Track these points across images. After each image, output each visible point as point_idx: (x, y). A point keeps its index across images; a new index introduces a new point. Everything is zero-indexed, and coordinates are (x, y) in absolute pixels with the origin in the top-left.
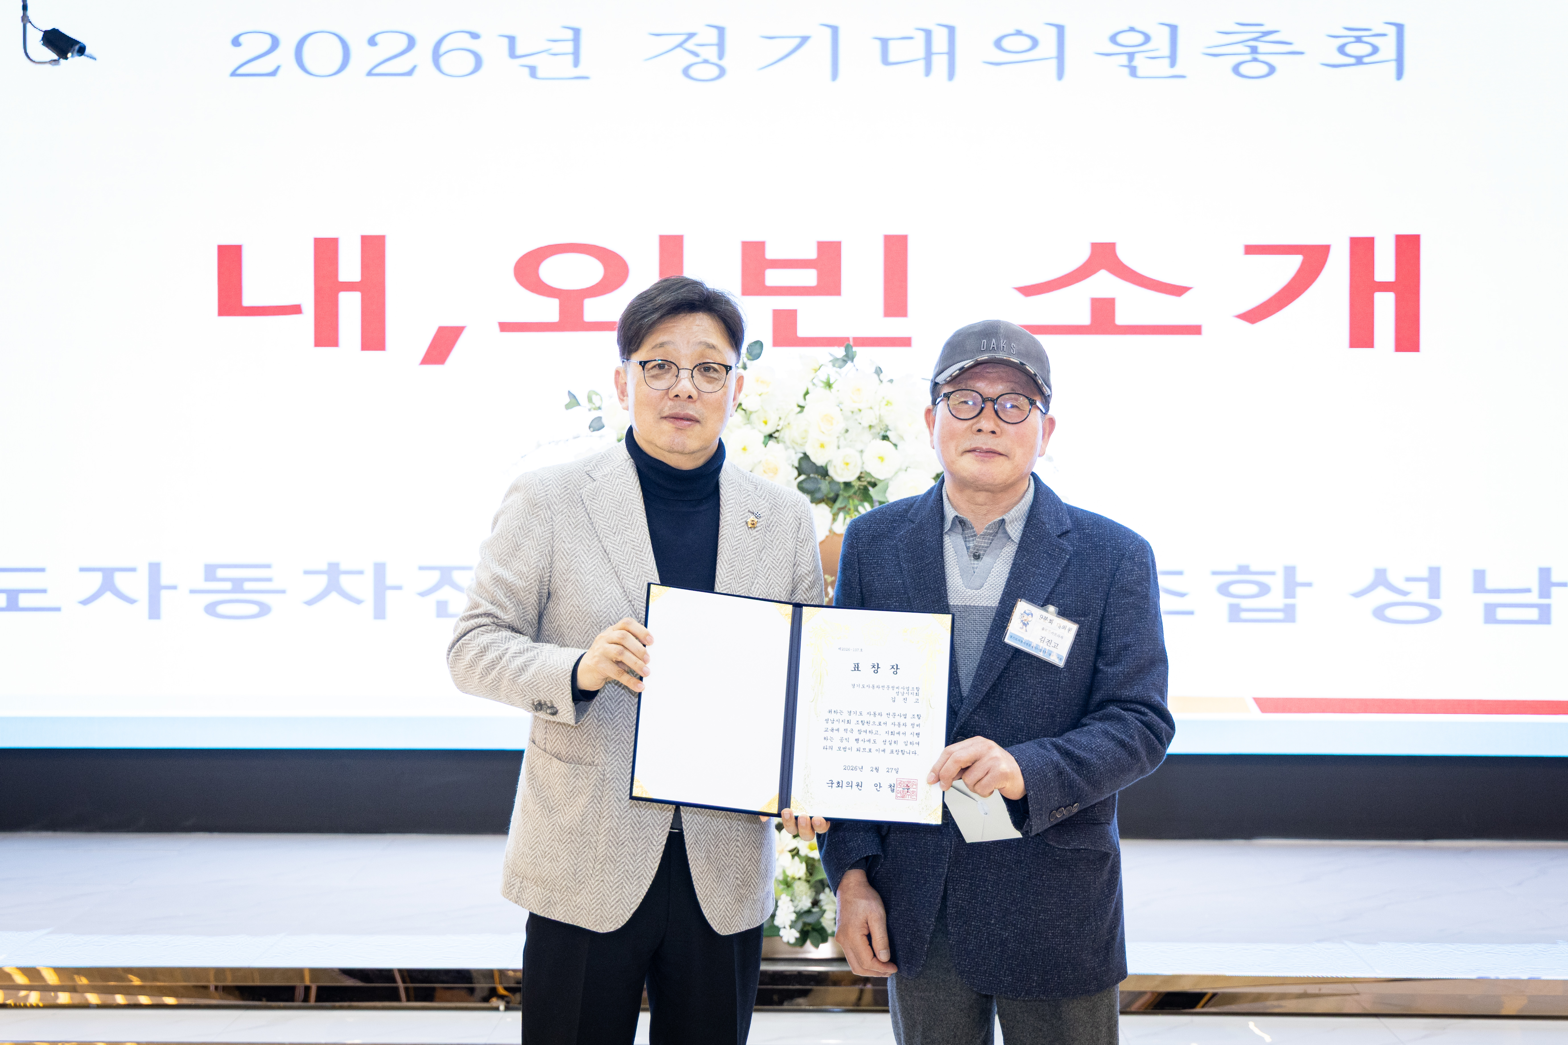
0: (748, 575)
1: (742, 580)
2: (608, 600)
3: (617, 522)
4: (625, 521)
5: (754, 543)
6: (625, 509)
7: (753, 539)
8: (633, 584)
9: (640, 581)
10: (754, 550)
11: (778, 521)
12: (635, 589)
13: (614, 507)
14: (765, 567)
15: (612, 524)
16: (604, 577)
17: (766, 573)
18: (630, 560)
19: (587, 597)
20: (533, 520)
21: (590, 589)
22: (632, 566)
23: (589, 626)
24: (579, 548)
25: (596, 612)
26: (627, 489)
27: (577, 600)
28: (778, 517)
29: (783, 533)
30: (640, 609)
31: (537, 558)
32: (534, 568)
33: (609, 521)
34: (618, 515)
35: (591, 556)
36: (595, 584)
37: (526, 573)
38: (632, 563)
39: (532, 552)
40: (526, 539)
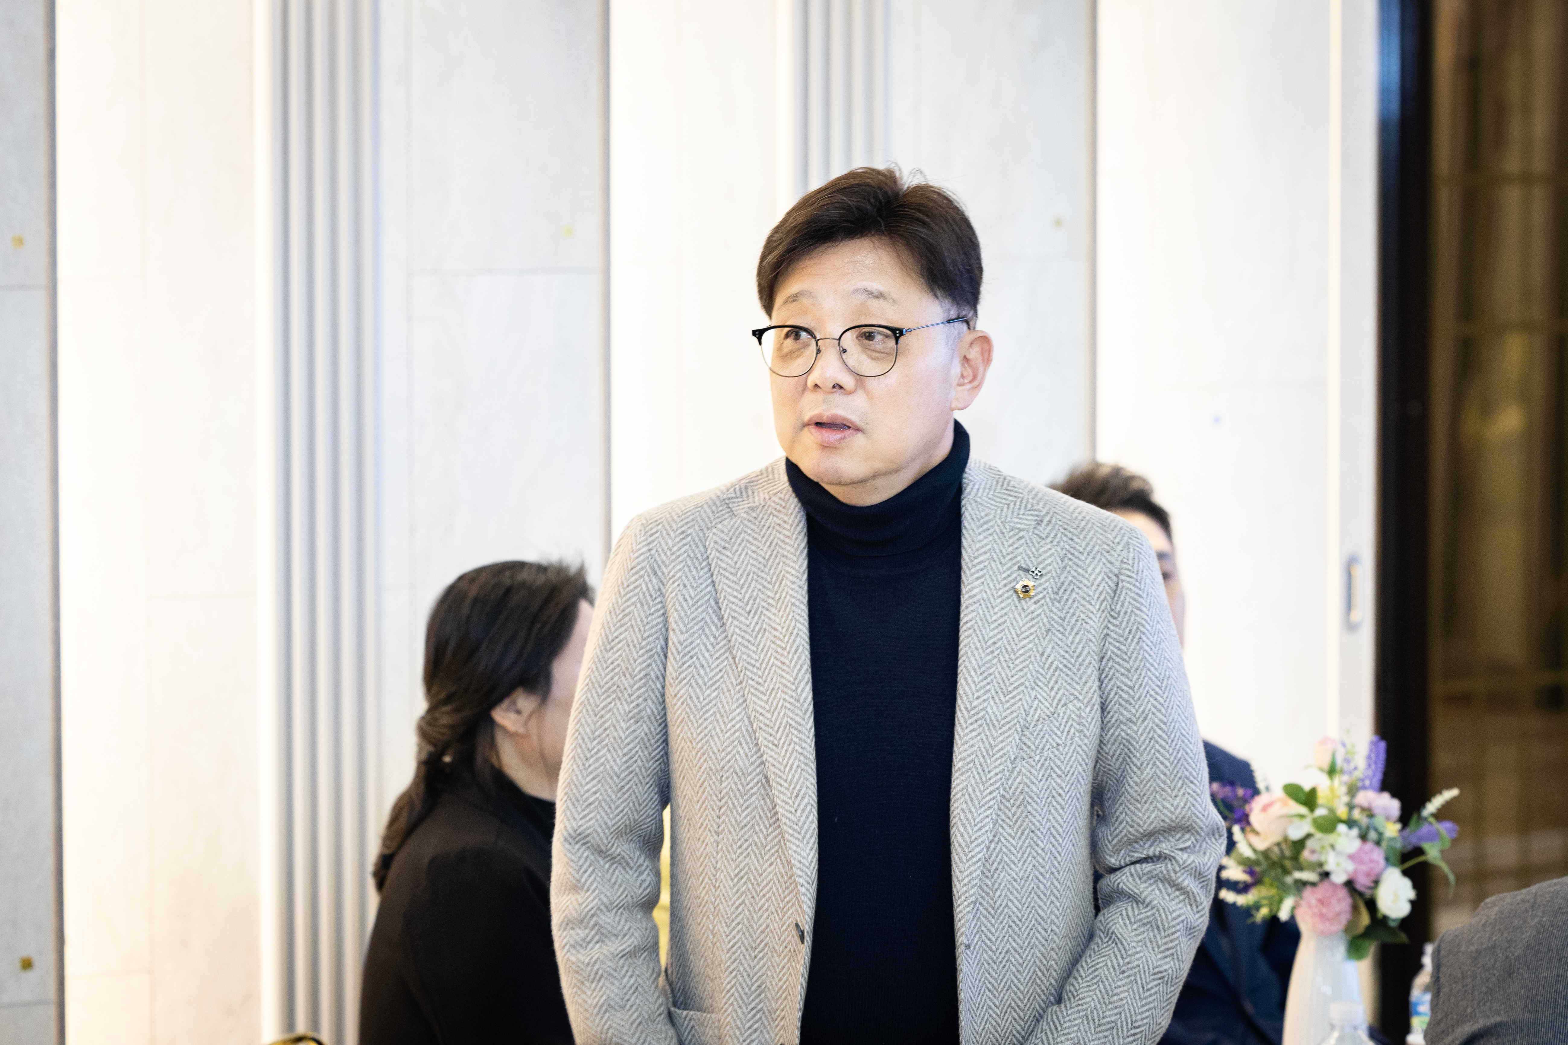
0: (1022, 684)
1: (1011, 695)
2: (735, 732)
3: (755, 594)
4: (769, 593)
5: (1031, 624)
6: (772, 571)
7: (1029, 617)
8: (763, 704)
9: (774, 699)
10: (1031, 638)
11: (1074, 581)
12: (764, 712)
13: (755, 566)
14: (1049, 669)
15: (748, 595)
16: (732, 692)
17: (1050, 679)
18: (766, 661)
19: (704, 725)
21: (711, 712)
22: (767, 672)
23: (704, 776)
24: (698, 641)
25: (716, 751)
27: (690, 729)
28: (1075, 574)
29: (1083, 602)
30: (767, 746)
31: (644, 662)
32: (641, 679)
33: (743, 591)
34: (760, 580)
35: (717, 655)
36: (719, 704)
37: (628, 687)
38: (768, 668)
39: (635, 653)
40: (620, 630)
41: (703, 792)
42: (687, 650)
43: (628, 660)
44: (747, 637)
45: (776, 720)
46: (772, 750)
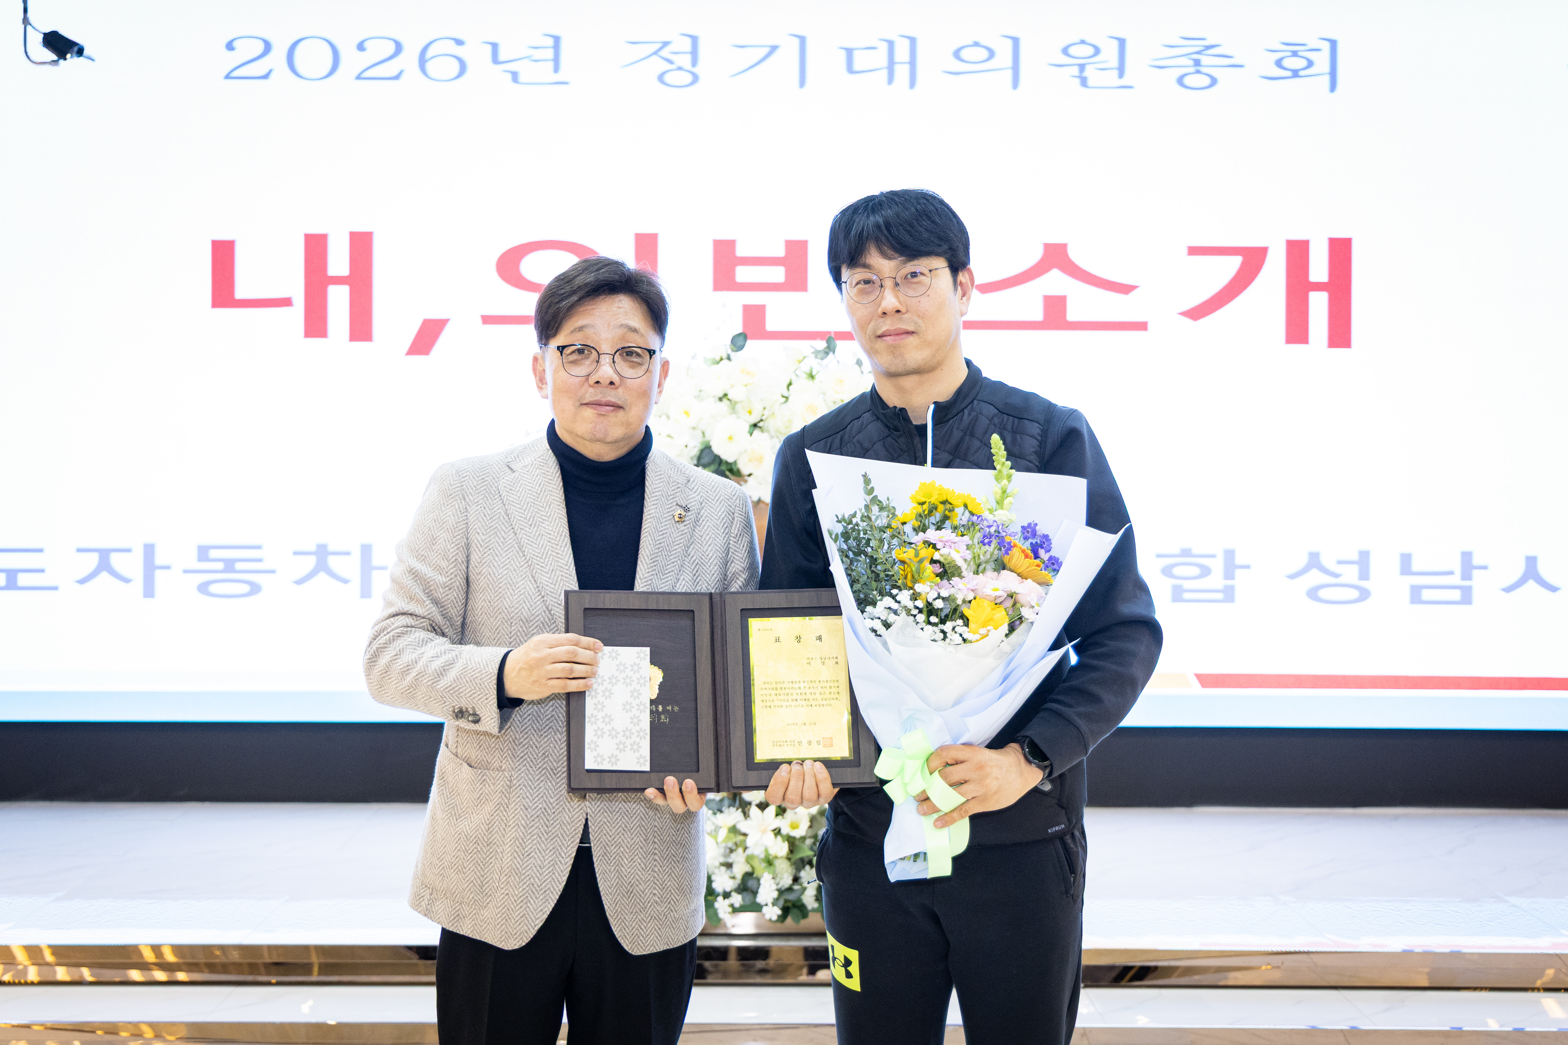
0: (673, 571)
1: (666, 576)
2: (520, 595)
3: (533, 514)
4: (542, 513)
5: (681, 537)
6: (543, 500)
7: (680, 533)
8: (547, 579)
9: (555, 576)
10: (681, 545)
11: (709, 515)
12: (549, 584)
13: (532, 498)
14: (693, 563)
15: (529, 515)
16: (518, 571)
17: (694, 569)
18: (545, 553)
19: (499, 591)
20: (447, 511)
21: (503, 583)
22: (547, 560)
23: (499, 623)
24: (494, 540)
25: (508, 607)
26: (547, 480)
27: (489, 594)
28: (709, 512)
29: (714, 528)
30: (553, 606)
31: (455, 551)
32: (453, 562)
33: (526, 513)
34: (536, 506)
35: (506, 549)
36: (508, 578)
37: (445, 567)
38: (548, 557)
39: (449, 545)
40: (441, 532)
41: (498, 633)
42: (487, 545)
43: (445, 550)
44: (531, 539)
45: (558, 588)
46: (558, 608)
